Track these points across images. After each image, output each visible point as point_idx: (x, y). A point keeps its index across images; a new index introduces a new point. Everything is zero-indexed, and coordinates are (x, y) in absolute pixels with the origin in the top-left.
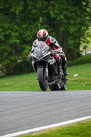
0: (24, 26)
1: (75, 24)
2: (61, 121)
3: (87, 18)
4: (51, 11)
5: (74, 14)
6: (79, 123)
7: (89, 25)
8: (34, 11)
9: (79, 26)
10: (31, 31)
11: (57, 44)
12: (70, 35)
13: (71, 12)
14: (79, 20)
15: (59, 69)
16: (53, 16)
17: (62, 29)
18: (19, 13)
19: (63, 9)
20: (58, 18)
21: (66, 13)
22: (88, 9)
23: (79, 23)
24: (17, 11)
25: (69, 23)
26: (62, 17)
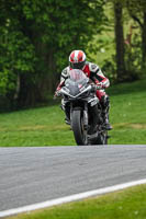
1: (68, 31)
2: (45, 200)
3: (90, 20)
4: (26, 8)
5: (66, 13)
6: (76, 203)
7: (92, 33)
9: (75, 34)
12: (59, 49)
13: (62, 8)
14: (75, 23)
15: (104, 114)
16: (29, 16)
17: (45, 38)
19: (48, 5)
20: (39, 20)
21: (52, 10)
22: (90, 5)
23: (76, 29)
25: (57, 29)
26: (45, 17)
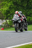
0: (27, 10)
8: (30, 6)
10: (29, 12)
11: (22, 16)
15: (23, 24)
18: (26, 6)
24: (25, 6)
